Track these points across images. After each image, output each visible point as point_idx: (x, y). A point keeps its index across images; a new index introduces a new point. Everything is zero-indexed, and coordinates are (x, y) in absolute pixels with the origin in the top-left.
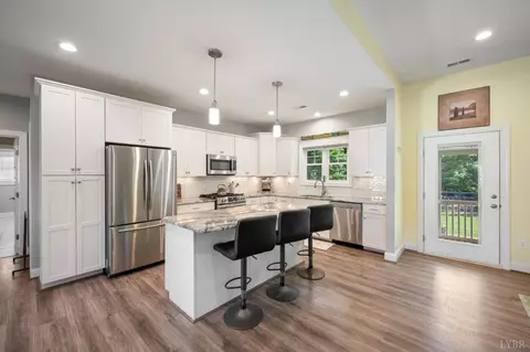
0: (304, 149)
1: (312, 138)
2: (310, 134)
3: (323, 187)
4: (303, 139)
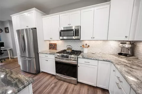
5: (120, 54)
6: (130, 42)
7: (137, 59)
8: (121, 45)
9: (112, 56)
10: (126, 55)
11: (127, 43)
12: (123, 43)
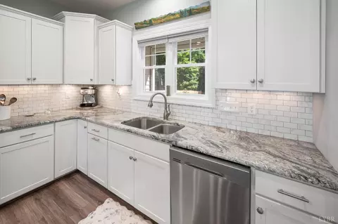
0: (140, 42)
1: (150, 24)
2: (148, 18)
3: (167, 105)
4: (139, 27)
5: (83, 105)
6: (93, 86)
7: (102, 107)
8: (82, 91)
9: (71, 111)
10: (90, 105)
11: (90, 88)
12: (85, 87)
